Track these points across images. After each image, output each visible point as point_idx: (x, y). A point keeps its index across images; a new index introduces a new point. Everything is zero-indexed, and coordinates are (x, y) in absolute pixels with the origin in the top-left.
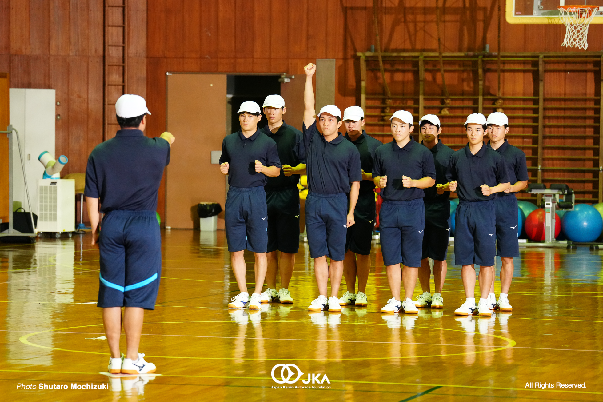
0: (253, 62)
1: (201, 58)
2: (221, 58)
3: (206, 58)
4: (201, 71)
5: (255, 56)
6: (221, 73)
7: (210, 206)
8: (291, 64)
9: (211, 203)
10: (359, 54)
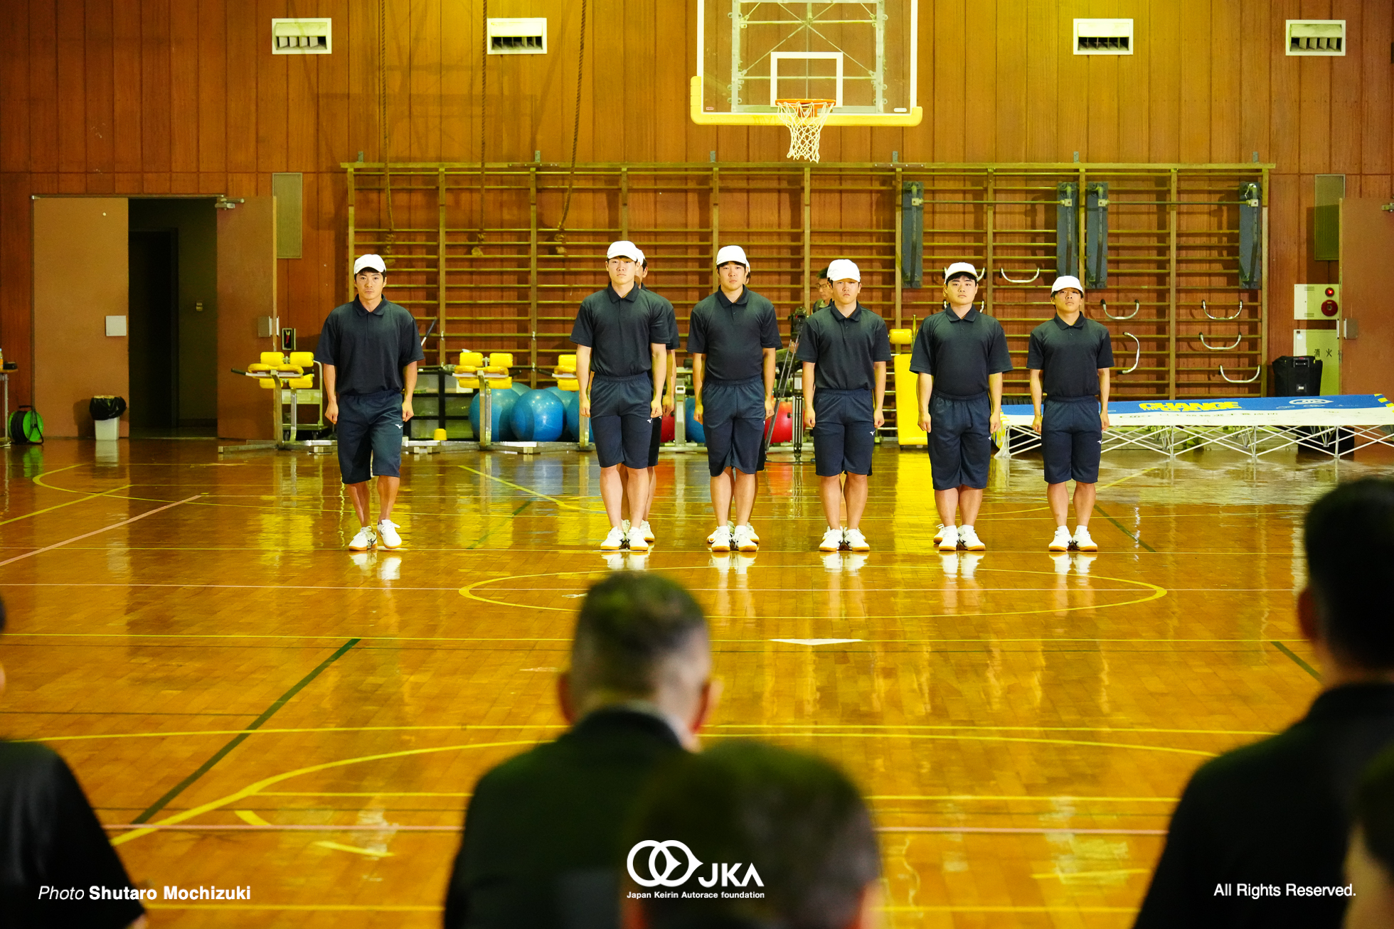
0: (171, 177)
1: (86, 173)
2: (118, 173)
3: (96, 173)
4: (88, 193)
5: (174, 170)
6: (119, 195)
7: (112, 401)
8: (232, 180)
9: (112, 397)
10: (344, 165)
